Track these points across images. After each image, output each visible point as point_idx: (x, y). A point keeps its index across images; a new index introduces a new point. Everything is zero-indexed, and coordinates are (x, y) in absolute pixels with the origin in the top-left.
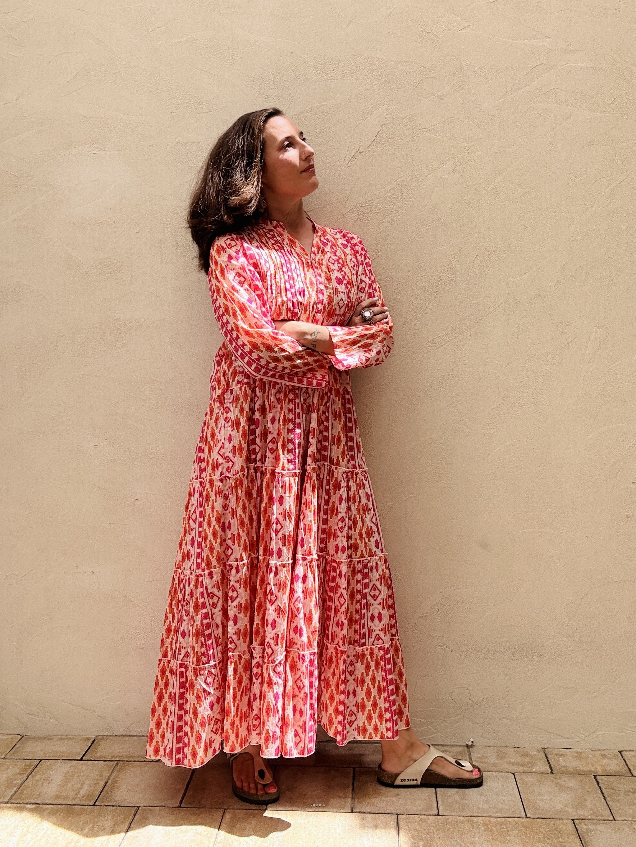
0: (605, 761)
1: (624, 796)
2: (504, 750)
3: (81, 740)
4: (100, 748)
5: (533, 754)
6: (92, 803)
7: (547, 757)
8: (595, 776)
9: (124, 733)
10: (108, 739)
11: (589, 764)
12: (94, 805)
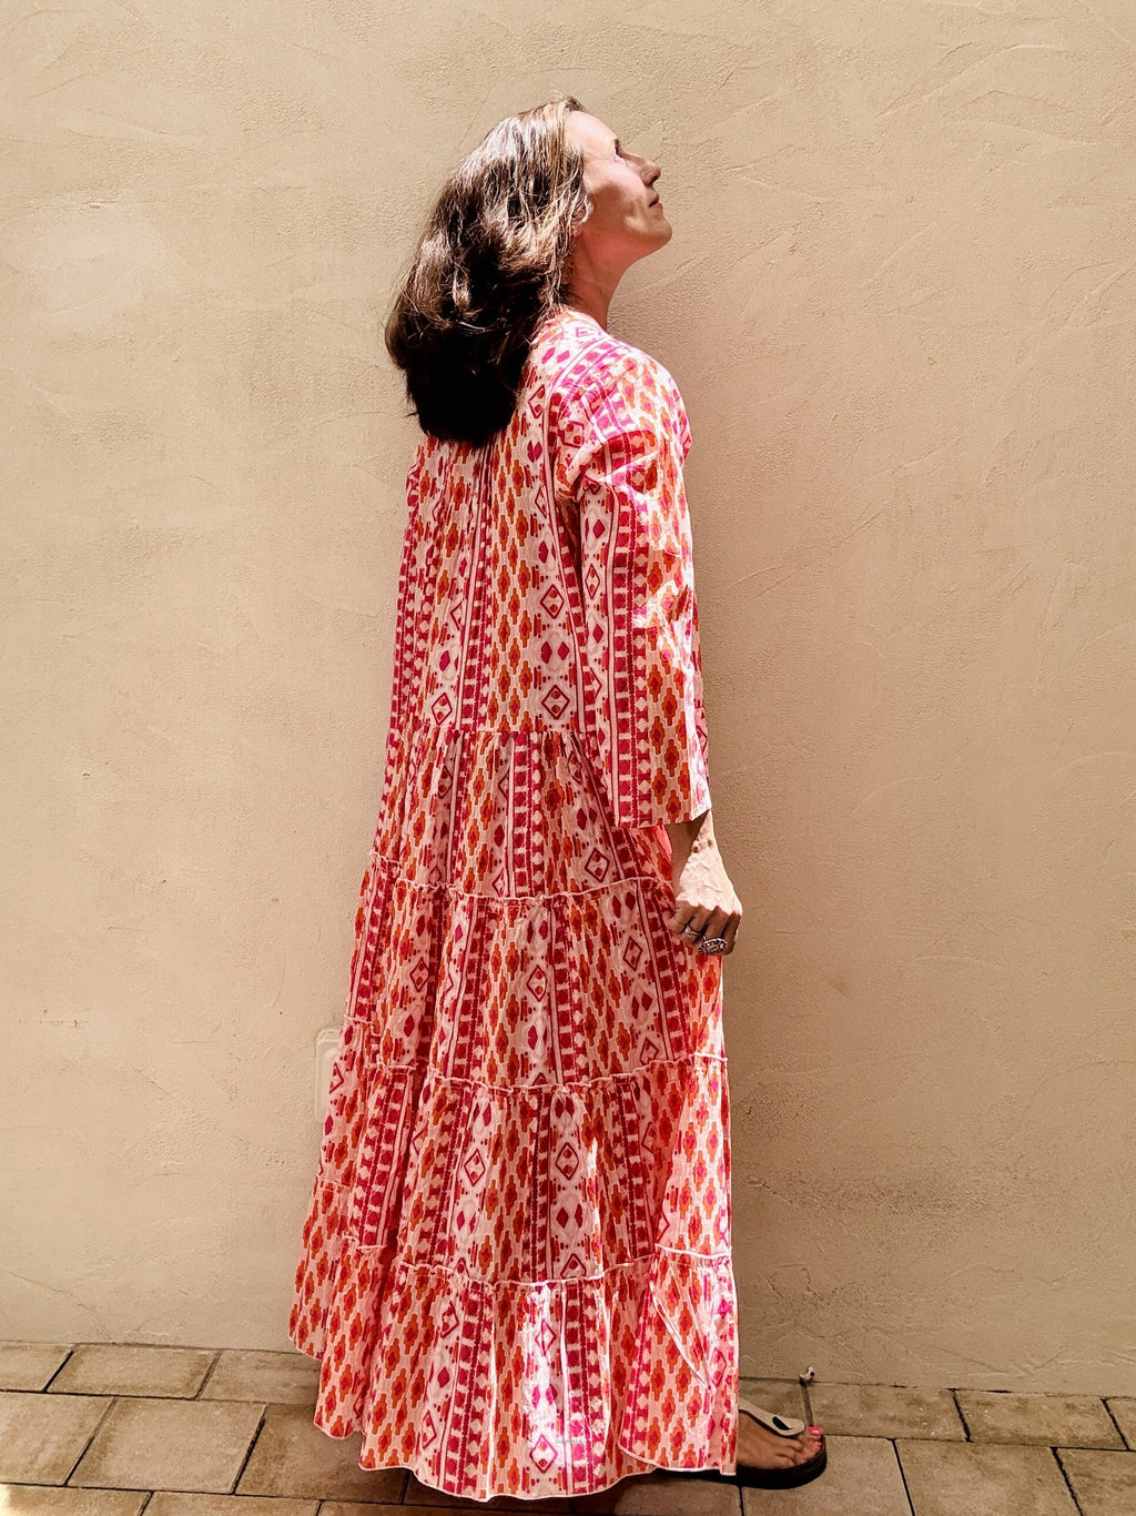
0: (1074, 1419)
1: (1113, 1491)
2: (874, 1391)
3: (45, 1351)
4: (82, 1369)
5: (931, 1400)
6: (60, 1481)
7: (959, 1408)
8: (1054, 1450)
9: (130, 1340)
10: (99, 1350)
11: (1041, 1423)
12: (65, 1485)
